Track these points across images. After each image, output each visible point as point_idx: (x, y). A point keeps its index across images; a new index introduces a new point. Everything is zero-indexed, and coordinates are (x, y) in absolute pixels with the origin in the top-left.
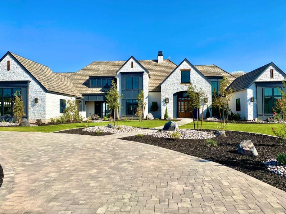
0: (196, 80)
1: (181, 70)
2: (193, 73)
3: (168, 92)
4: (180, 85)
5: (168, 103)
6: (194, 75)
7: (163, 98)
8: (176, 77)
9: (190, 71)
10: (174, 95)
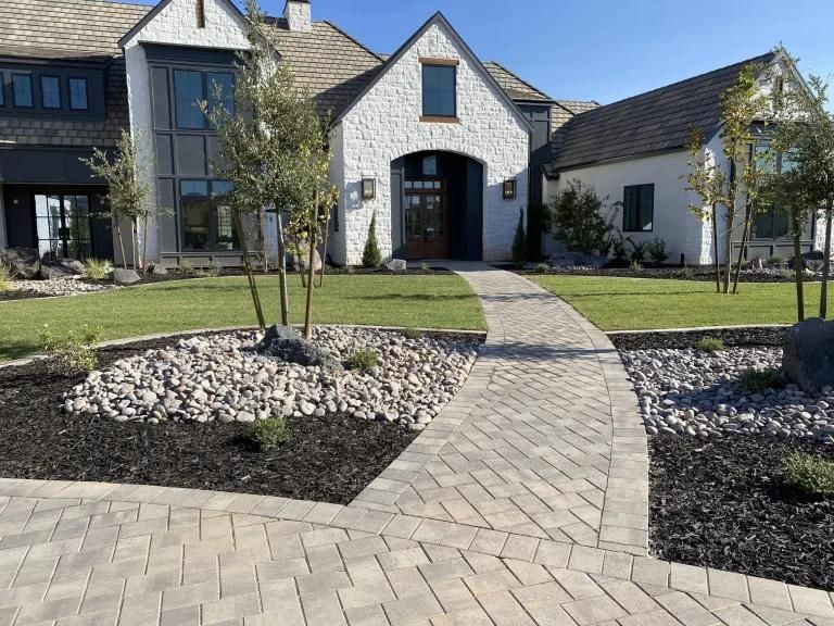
0: (476, 108)
1: (421, 60)
2: (466, 76)
3: (371, 150)
4: (418, 123)
5: (372, 196)
6: (469, 87)
7: (351, 177)
8: (401, 90)
9: (454, 68)
10: (395, 164)
